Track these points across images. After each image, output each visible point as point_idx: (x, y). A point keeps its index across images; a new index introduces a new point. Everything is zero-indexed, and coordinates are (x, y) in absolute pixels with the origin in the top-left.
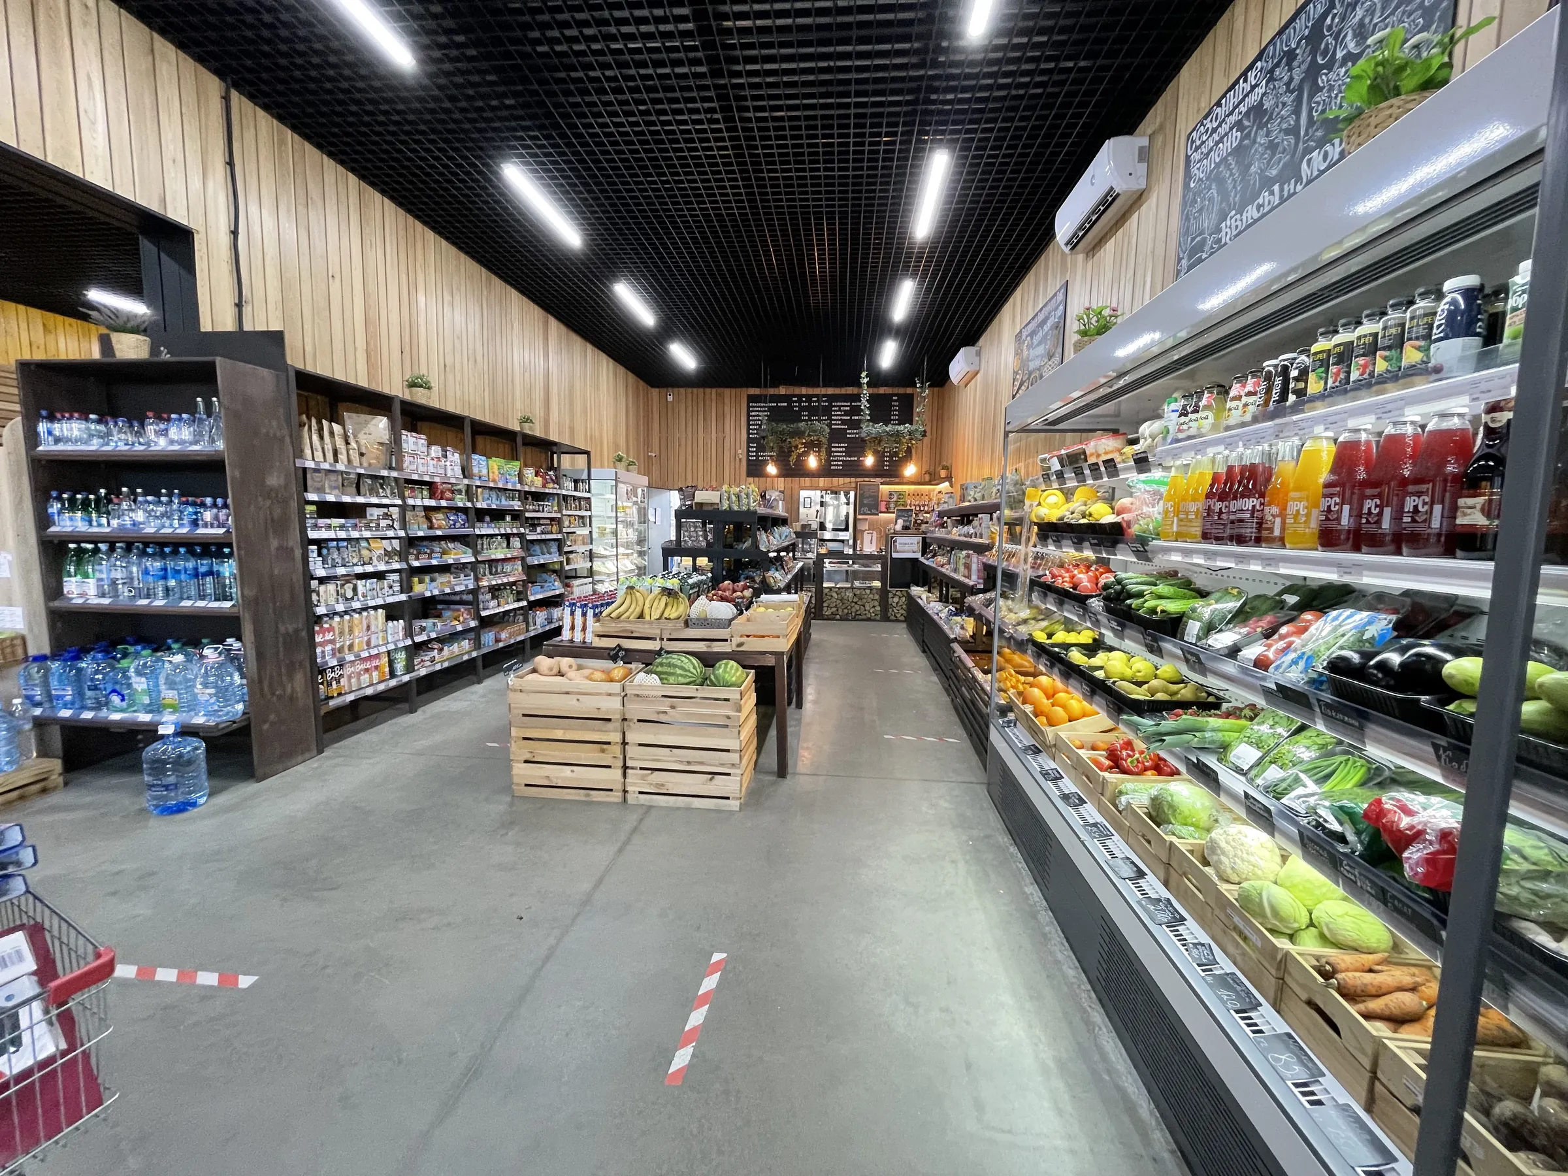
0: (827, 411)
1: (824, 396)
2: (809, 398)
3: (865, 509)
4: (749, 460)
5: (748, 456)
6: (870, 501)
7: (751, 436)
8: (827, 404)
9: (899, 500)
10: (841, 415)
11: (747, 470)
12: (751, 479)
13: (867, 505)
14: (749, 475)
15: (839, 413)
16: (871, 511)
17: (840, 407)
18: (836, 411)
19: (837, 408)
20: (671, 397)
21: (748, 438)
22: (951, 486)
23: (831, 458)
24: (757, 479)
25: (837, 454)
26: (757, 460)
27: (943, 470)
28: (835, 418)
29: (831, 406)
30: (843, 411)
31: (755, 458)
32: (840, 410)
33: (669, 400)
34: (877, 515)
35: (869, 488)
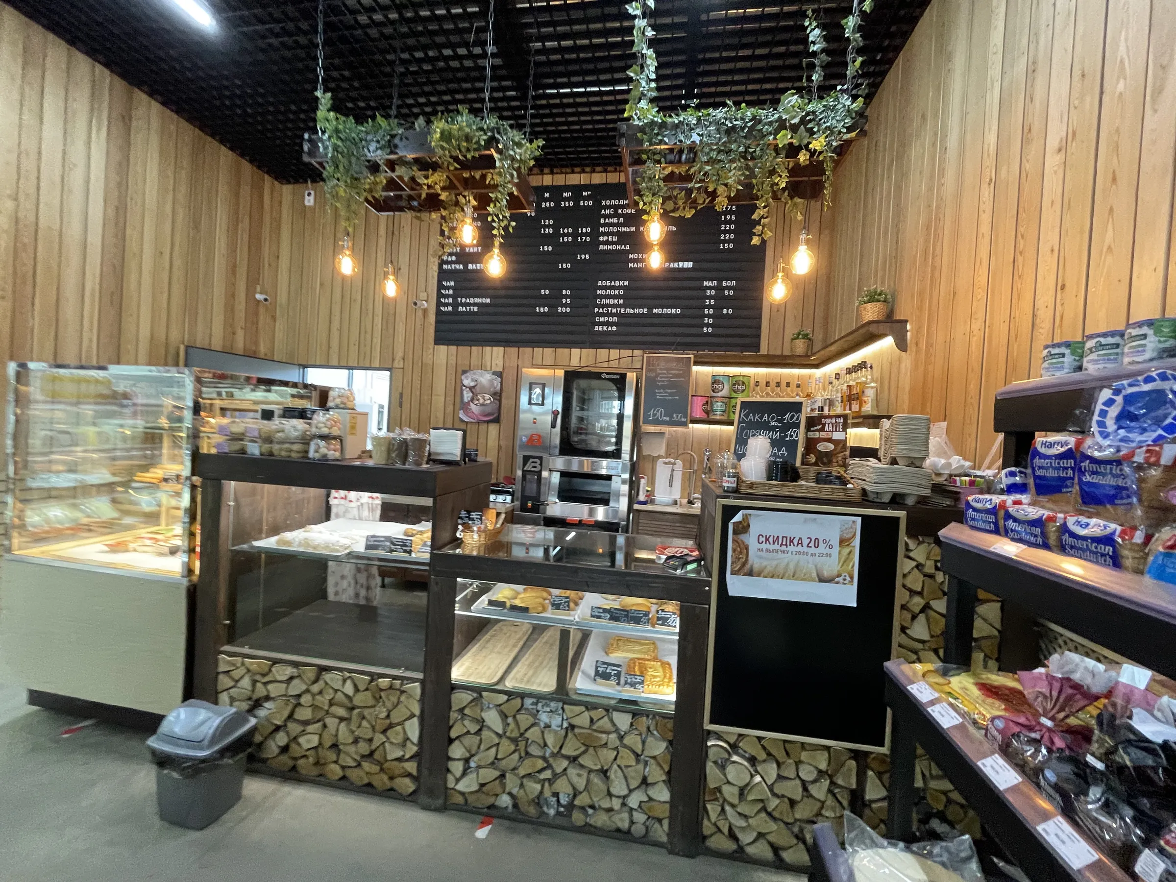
0: (592, 217)
1: (586, 187)
2: (556, 191)
3: (660, 413)
4: (439, 313)
5: (439, 304)
6: (671, 394)
7: (445, 267)
8: (591, 203)
9: (734, 395)
10: (617, 225)
11: (436, 331)
12: (443, 348)
13: (663, 403)
14: (438, 341)
15: (615, 220)
16: (671, 417)
17: (616, 208)
18: (609, 216)
19: (612, 211)
20: (312, 198)
21: (441, 272)
22: (901, 344)
23: (596, 310)
24: (453, 348)
25: (607, 301)
26: (455, 312)
27: (869, 305)
28: (606, 229)
29: (598, 207)
30: (622, 215)
31: (450, 308)
32: (616, 215)
33: (307, 203)
34: (685, 424)
35: (668, 369)
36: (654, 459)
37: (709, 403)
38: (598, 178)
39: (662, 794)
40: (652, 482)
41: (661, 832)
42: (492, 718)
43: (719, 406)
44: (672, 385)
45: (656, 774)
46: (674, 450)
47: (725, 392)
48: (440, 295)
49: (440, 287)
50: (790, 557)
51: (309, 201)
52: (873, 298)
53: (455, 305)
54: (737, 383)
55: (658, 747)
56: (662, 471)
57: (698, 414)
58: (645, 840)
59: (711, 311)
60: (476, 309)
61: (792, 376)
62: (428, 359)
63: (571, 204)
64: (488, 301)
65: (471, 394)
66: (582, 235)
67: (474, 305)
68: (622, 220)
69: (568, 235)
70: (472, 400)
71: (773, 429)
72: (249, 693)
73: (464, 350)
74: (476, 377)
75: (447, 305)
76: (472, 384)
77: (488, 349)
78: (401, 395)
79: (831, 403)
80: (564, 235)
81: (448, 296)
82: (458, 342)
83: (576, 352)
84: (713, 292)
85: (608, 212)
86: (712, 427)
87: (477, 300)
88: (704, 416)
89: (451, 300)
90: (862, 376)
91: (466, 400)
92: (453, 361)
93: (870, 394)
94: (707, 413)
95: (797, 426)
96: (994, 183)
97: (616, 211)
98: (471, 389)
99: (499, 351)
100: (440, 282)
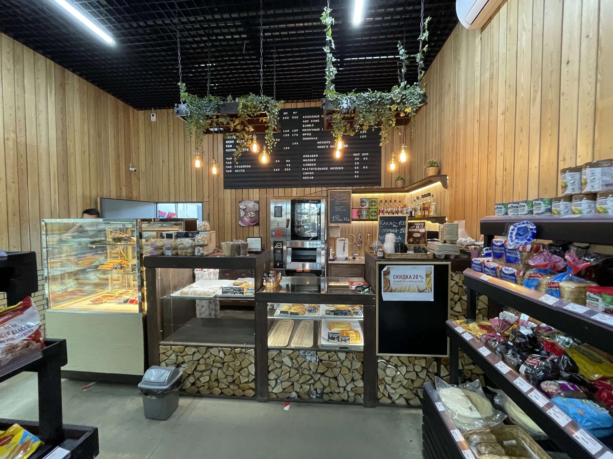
0: (298, 124)
1: (295, 110)
3: (337, 217)
4: (225, 173)
5: (225, 169)
6: (342, 209)
7: (227, 150)
8: (297, 117)
9: (371, 207)
10: (311, 128)
11: (224, 182)
12: (228, 191)
13: (338, 213)
14: (226, 187)
15: (310, 126)
16: (343, 219)
17: (310, 119)
18: (307, 123)
19: (308, 121)
20: (155, 117)
21: (225, 153)
22: (445, 185)
23: (303, 169)
24: (233, 191)
25: (308, 165)
26: (233, 173)
27: (430, 168)
28: (306, 130)
29: (301, 119)
30: (313, 123)
31: (231, 171)
32: (310, 123)
33: (152, 120)
34: (349, 222)
35: (340, 197)
36: (335, 239)
37: (360, 212)
38: (300, 105)
39: (360, 384)
40: (335, 250)
41: (360, 399)
42: (287, 360)
43: (364, 213)
44: (342, 204)
45: (358, 376)
46: (344, 234)
47: (367, 206)
48: (225, 165)
49: (225, 160)
50: (406, 283)
51: (153, 119)
52: (432, 164)
53: (233, 169)
54: (372, 202)
55: (358, 365)
56: (339, 244)
57: (355, 217)
58: (355, 403)
59: (358, 168)
60: (244, 171)
61: (396, 196)
62: (221, 196)
63: (288, 118)
64: (250, 166)
65: (244, 213)
66: (294, 133)
67: (243, 169)
68: (313, 125)
69: (287, 133)
70: (245, 215)
71: (394, 228)
72: (175, 361)
73: (239, 191)
74: (246, 204)
75: (229, 169)
76: (244, 208)
77: (251, 190)
78: (209, 214)
79: (415, 210)
80: (285, 133)
81: (229, 165)
82: (236, 187)
83: (294, 190)
84: (358, 159)
85: (306, 121)
86: (361, 222)
87: (244, 166)
88: (358, 218)
89: (231, 167)
90: (428, 199)
91: (242, 216)
92: (234, 197)
93: (433, 207)
94: (359, 216)
95: (405, 226)
96: (479, 121)
97: (310, 121)
98: (244, 210)
99: (256, 191)
100: (224, 157)
